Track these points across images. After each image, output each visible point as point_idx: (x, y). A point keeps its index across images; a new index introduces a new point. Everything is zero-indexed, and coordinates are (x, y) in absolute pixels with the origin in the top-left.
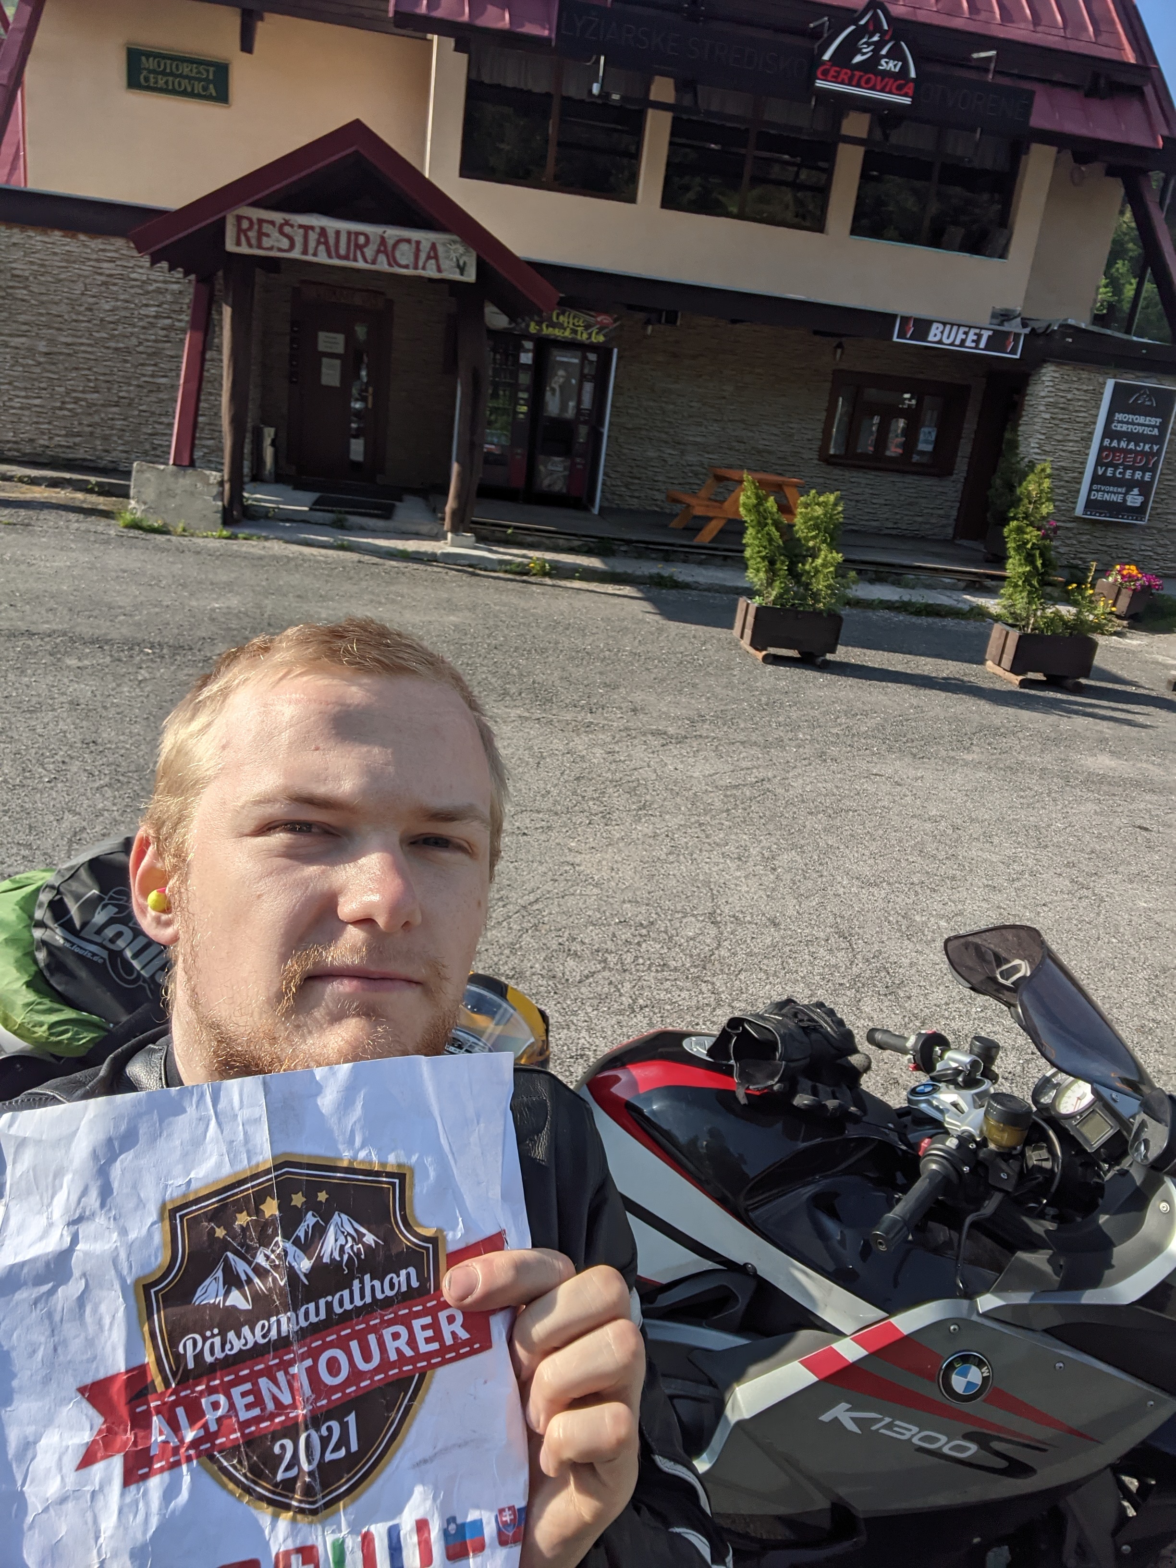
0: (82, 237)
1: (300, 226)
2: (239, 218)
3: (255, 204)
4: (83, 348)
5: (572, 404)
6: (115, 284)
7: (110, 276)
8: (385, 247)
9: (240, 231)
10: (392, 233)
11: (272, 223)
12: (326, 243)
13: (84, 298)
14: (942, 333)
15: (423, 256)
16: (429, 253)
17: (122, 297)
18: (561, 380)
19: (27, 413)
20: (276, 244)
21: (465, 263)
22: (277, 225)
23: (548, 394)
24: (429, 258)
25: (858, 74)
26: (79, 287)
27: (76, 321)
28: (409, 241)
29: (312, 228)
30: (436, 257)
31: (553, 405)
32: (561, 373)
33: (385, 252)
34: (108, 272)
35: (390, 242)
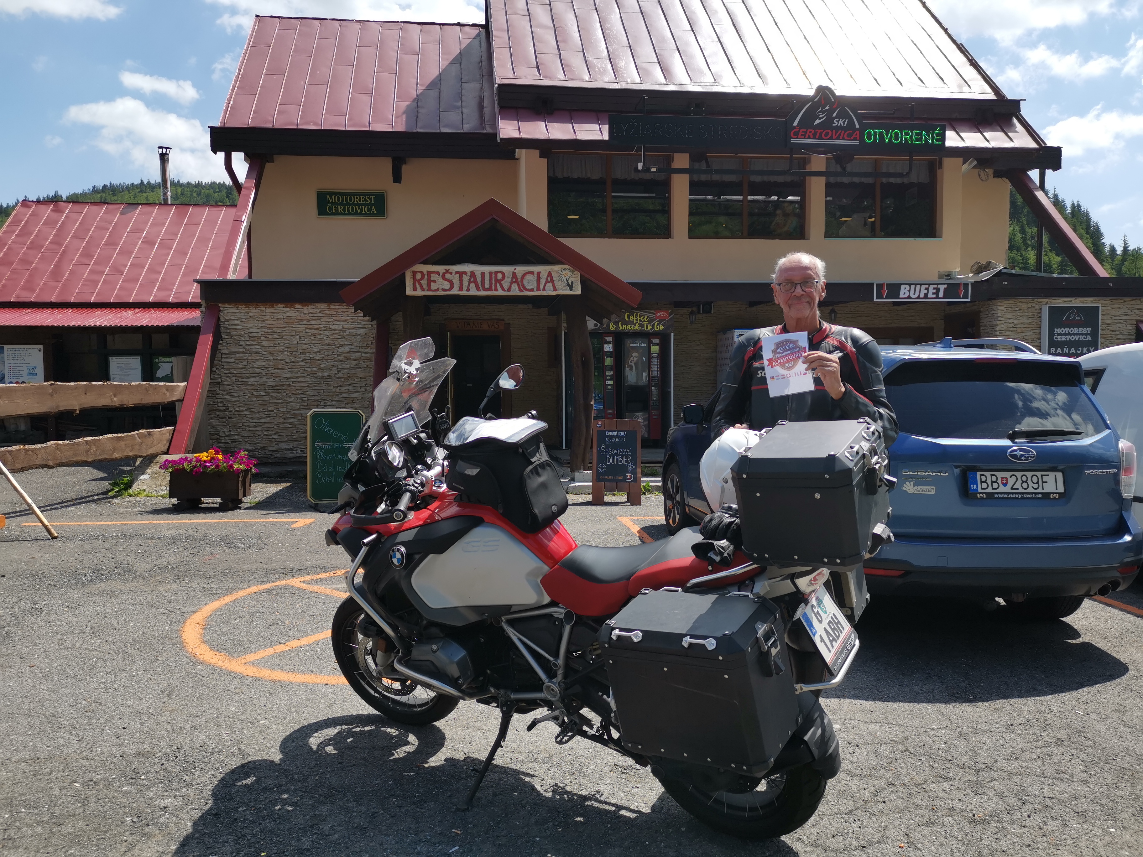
0: (297, 306)
1: (457, 273)
2: (414, 273)
3: (425, 262)
4: (299, 380)
5: (645, 374)
6: (320, 334)
7: (317, 329)
8: (516, 279)
9: (415, 281)
10: (520, 269)
11: (438, 273)
12: (475, 282)
13: (299, 346)
14: (909, 291)
15: (543, 281)
16: (547, 279)
17: (327, 342)
18: (635, 359)
19: (259, 429)
20: (441, 287)
21: (572, 283)
22: (441, 274)
23: (627, 369)
24: (547, 282)
25: (819, 131)
26: (295, 340)
27: (293, 362)
28: (532, 273)
29: (465, 273)
30: (552, 281)
31: (631, 377)
32: (635, 354)
33: (517, 282)
34: (316, 326)
35: (519, 276)
